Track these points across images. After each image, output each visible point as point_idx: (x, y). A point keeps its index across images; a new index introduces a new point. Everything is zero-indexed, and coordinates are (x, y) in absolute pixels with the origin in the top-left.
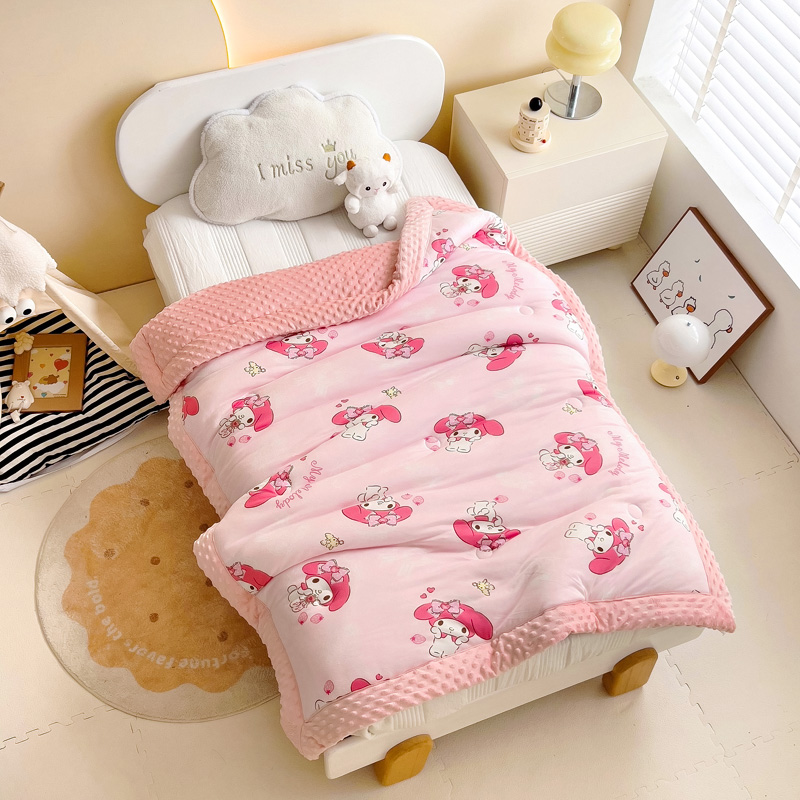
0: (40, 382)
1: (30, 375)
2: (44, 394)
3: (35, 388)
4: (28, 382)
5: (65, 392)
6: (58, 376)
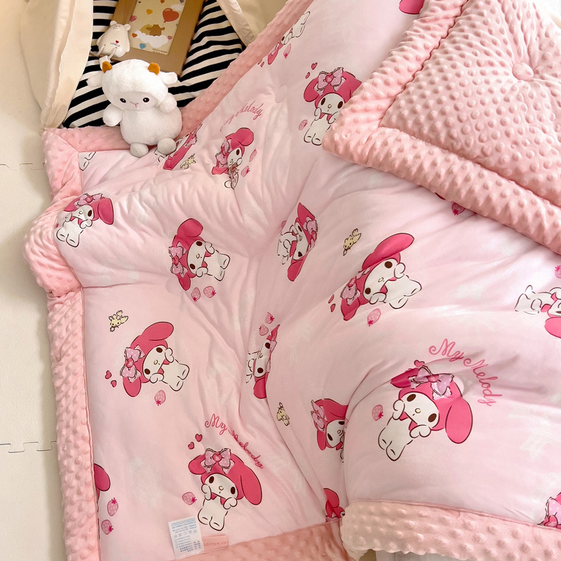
0: (142, 31)
1: (132, 19)
2: (143, 45)
3: (135, 35)
4: (128, 27)
5: (167, 49)
6: (164, 29)
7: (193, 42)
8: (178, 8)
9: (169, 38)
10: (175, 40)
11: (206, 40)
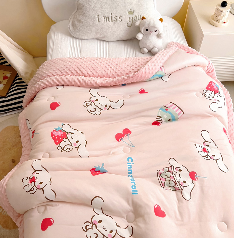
5: (2, 88)
6: (3, 82)
7: (12, 85)
8: (8, 75)
9: (4, 85)
10: (5, 85)
11: (16, 85)
